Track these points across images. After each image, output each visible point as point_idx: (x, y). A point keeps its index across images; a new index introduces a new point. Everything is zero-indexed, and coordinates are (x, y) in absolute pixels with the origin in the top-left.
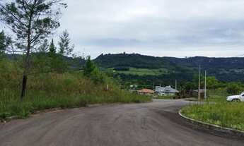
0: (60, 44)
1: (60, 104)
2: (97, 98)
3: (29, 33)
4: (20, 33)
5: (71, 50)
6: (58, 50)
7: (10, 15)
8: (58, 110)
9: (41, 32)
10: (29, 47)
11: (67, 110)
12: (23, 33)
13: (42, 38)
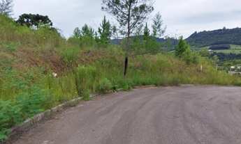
0: (153, 27)
1: (154, 82)
2: (189, 78)
3: (128, 20)
4: (122, 21)
5: (163, 32)
6: (151, 33)
7: (115, 7)
8: (152, 87)
9: (138, 18)
10: (129, 33)
11: (160, 87)
12: (124, 21)
13: (139, 23)
